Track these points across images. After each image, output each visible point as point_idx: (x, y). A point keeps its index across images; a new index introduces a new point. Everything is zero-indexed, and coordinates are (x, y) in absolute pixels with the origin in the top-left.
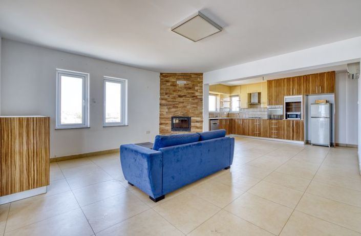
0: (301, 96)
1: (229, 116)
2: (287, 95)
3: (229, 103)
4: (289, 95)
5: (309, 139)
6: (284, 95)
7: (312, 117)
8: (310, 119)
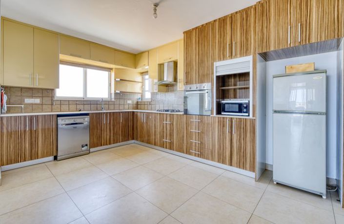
0: (250, 58)
1: (139, 106)
2: (220, 59)
3: (140, 85)
4: (224, 58)
5: (269, 162)
6: (214, 60)
7: (276, 112)
8: (271, 117)
